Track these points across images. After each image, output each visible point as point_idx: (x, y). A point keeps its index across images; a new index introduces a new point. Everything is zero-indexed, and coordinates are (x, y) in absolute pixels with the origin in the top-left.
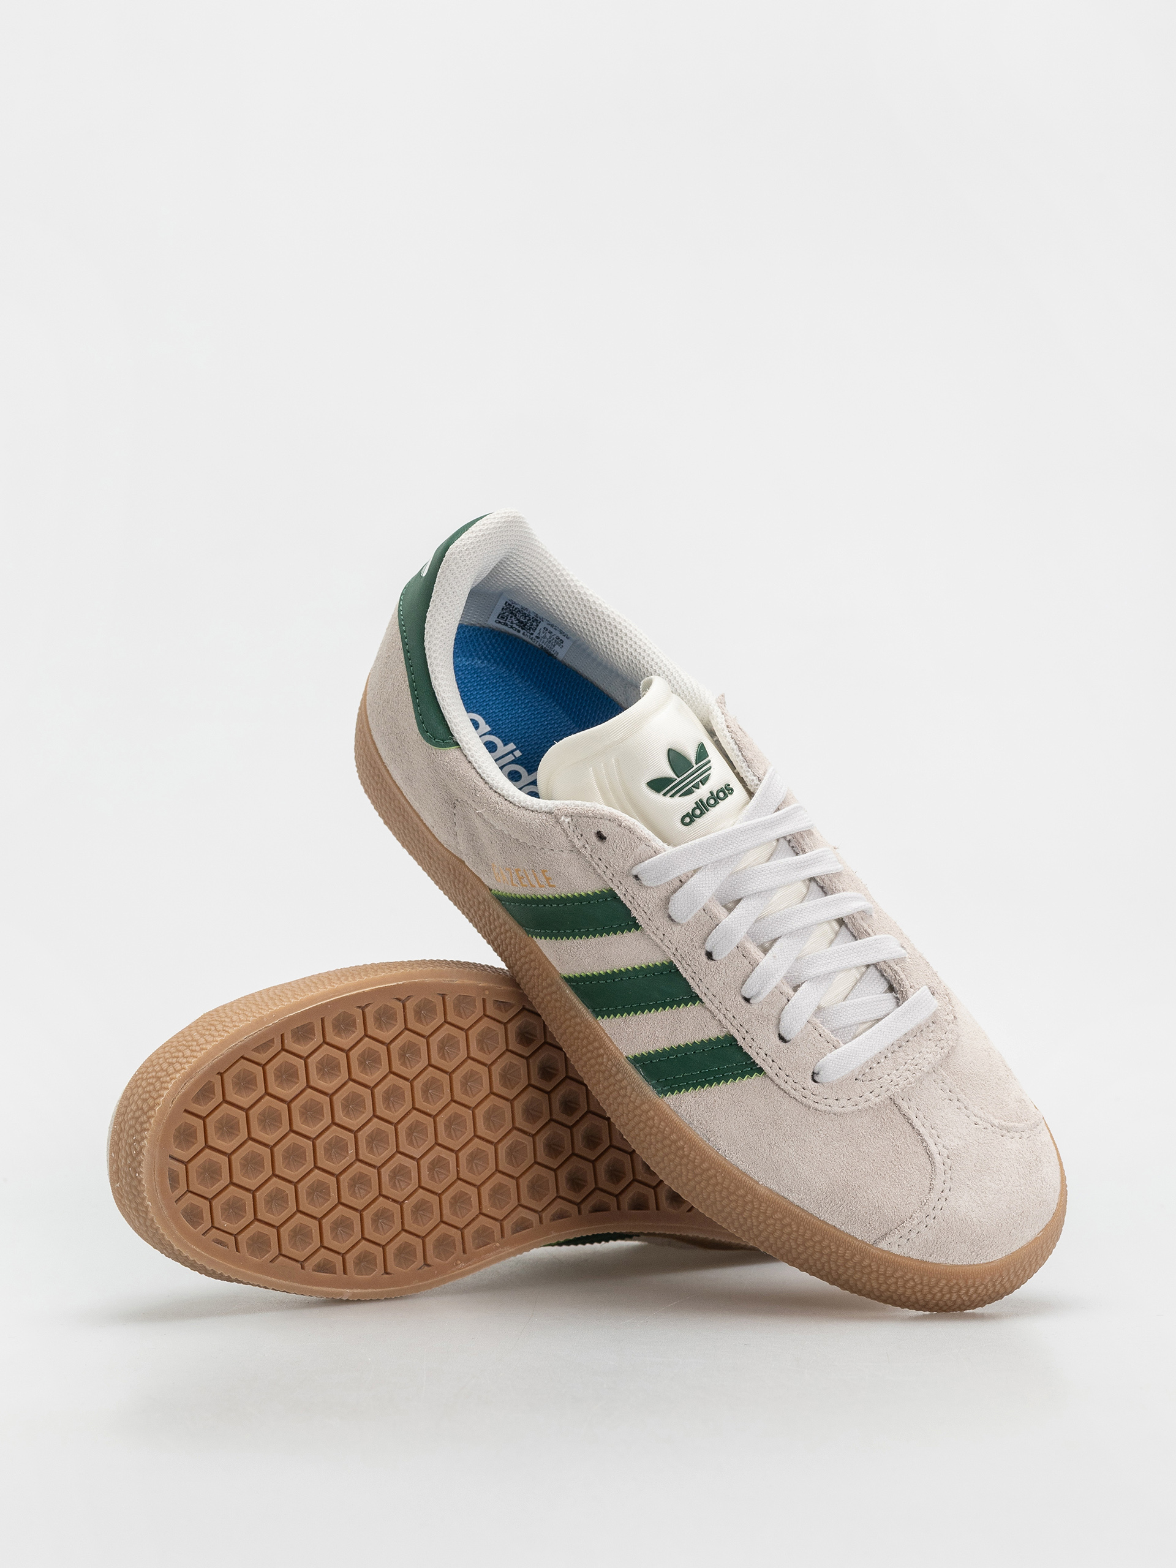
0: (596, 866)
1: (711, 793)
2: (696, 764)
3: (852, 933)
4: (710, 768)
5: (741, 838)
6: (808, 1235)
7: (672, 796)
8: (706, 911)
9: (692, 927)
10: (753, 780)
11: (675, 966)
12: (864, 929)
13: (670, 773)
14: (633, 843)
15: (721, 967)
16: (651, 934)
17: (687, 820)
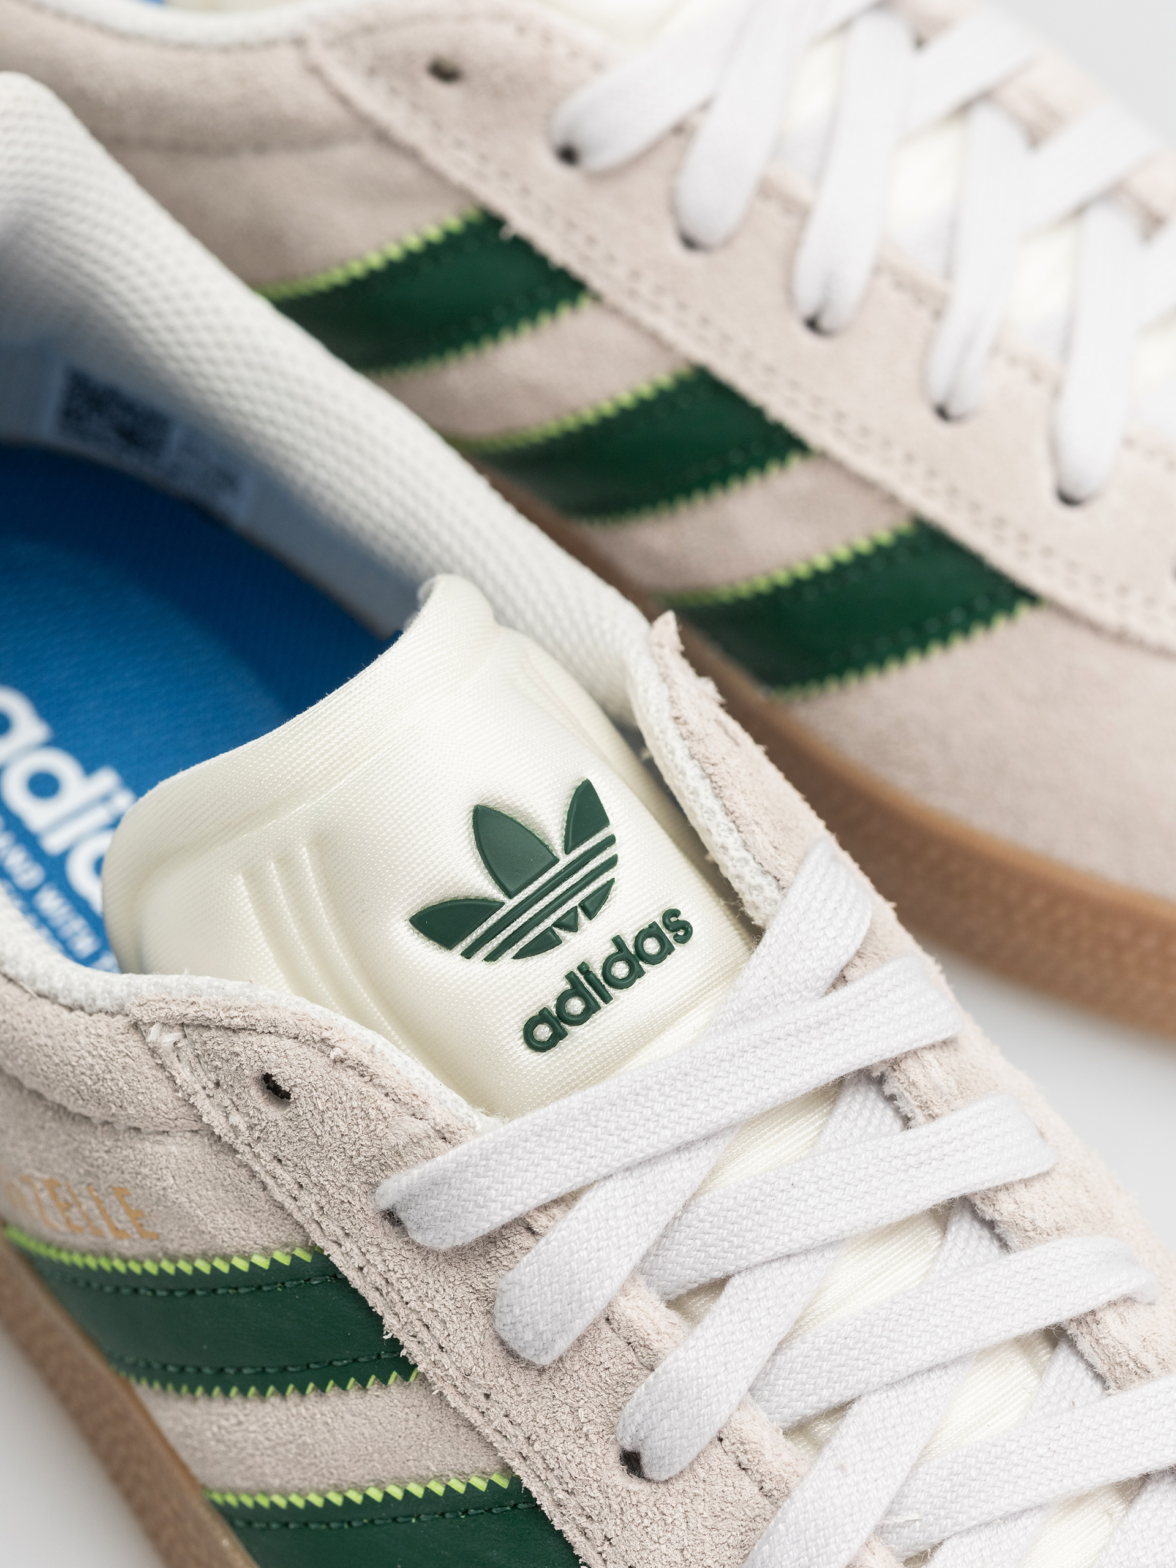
0: (269, 1180)
1: (618, 941)
2: (567, 851)
3: (1090, 1366)
4: (612, 862)
5: (720, 1083)
7: (492, 957)
8: (615, 1325)
9: (575, 1375)
10: (759, 888)
11: (528, 1492)
12: (1132, 1354)
13: (482, 885)
14: (373, 1114)
15: (669, 1500)
16: (449, 1393)
17: (543, 1032)
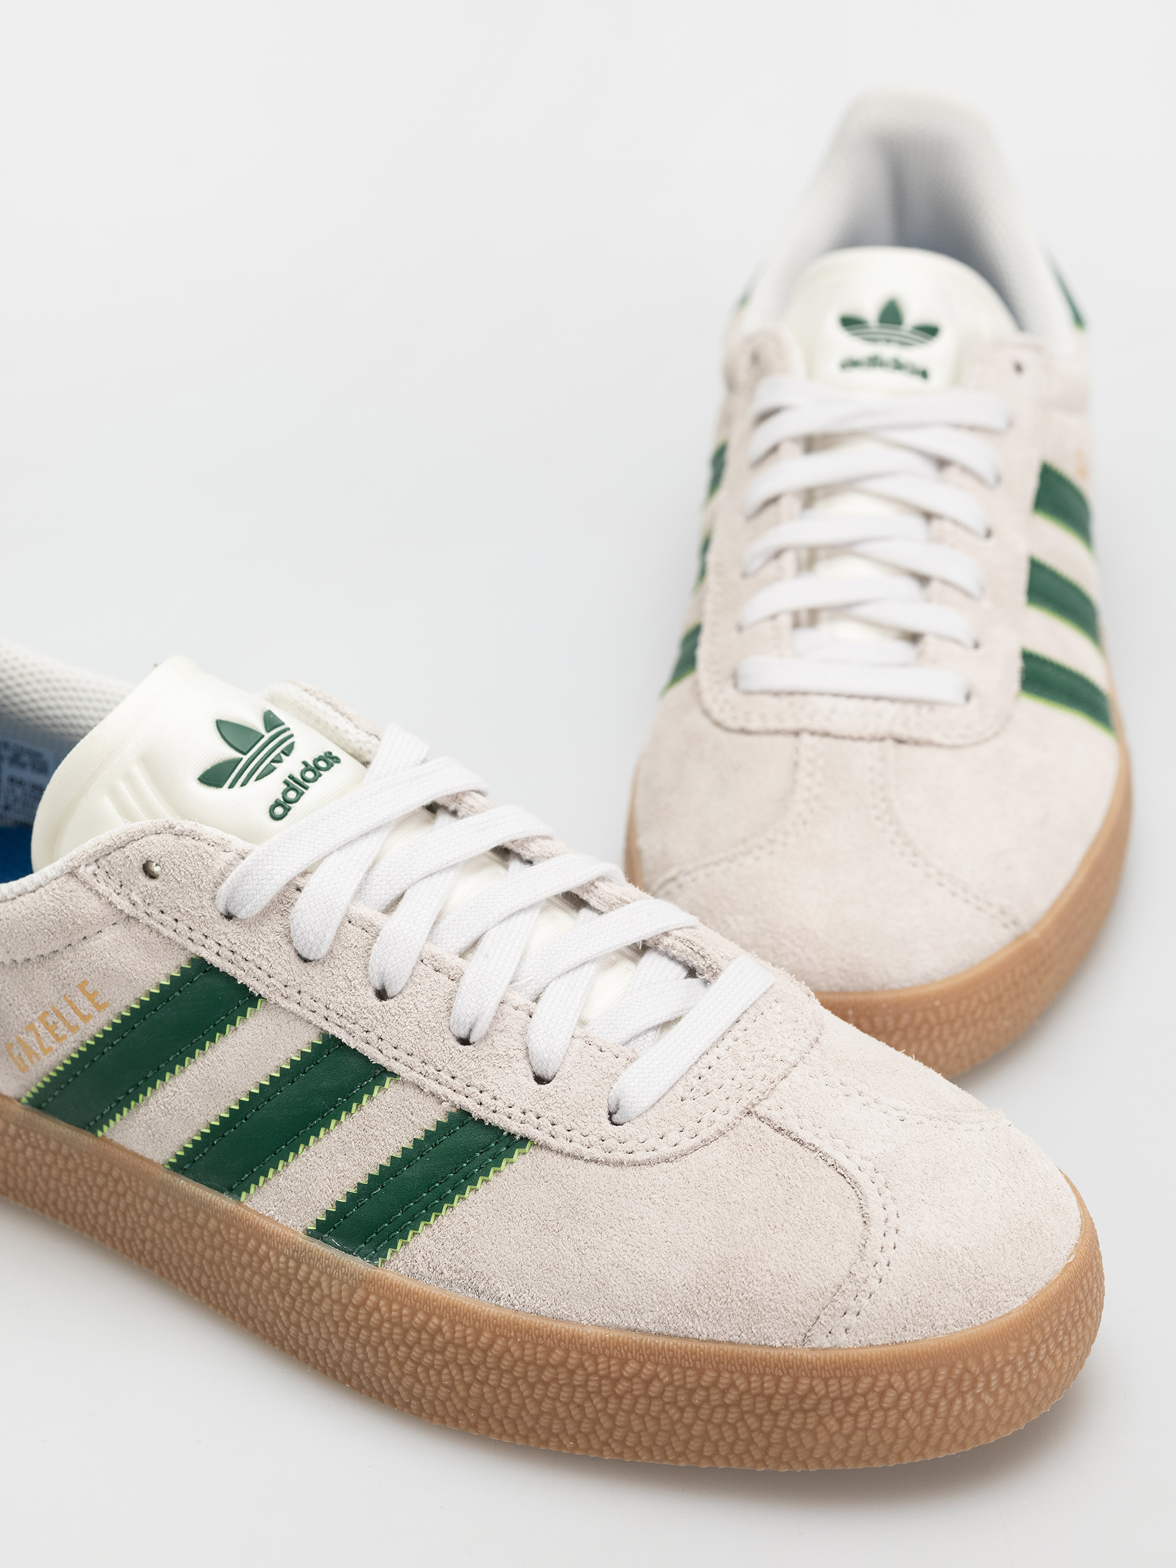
0: (160, 927)
1: (305, 763)
2: (267, 733)
4: (290, 735)
6: (691, 1380)
7: (244, 785)
8: (353, 921)
9: (340, 957)
10: (369, 742)
11: (333, 1036)
12: (618, 897)
13: (229, 753)
14: (204, 855)
15: (404, 1001)
16: (280, 1000)
17: (279, 811)
